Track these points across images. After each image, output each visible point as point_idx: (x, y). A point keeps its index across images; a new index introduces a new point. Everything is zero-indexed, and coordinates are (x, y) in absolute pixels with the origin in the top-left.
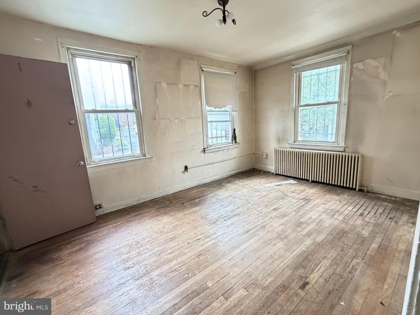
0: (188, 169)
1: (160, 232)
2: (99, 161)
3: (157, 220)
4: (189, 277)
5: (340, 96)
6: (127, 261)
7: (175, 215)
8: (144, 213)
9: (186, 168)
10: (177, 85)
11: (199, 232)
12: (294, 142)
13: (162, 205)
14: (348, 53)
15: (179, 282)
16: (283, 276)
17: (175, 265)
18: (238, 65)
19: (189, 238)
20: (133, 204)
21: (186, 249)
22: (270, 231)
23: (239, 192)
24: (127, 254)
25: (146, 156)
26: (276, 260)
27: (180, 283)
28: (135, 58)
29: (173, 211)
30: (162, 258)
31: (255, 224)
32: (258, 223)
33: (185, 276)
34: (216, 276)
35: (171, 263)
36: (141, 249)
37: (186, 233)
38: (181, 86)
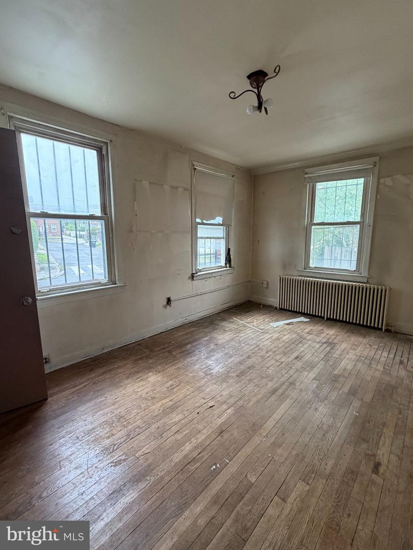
0: (172, 302)
1: (150, 399)
2: (48, 291)
3: (140, 379)
4: (218, 469)
5: (363, 215)
6: (113, 451)
7: (164, 370)
8: (117, 368)
9: (169, 301)
10: (162, 185)
11: (209, 396)
12: (305, 269)
13: (141, 354)
14: (375, 166)
15: (206, 480)
16: (345, 455)
17: (191, 451)
18: (237, 166)
19: (197, 405)
20: (96, 355)
21: (197, 423)
22: (303, 390)
23: (243, 333)
24: (108, 438)
25: (117, 283)
26: (327, 432)
27: (208, 480)
28: (109, 143)
29: (159, 364)
30: (167, 441)
31: (280, 380)
32: (283, 379)
33: (212, 469)
34: (256, 464)
35: (183, 448)
36: (130, 427)
37: (189, 397)
38: (166, 187)
